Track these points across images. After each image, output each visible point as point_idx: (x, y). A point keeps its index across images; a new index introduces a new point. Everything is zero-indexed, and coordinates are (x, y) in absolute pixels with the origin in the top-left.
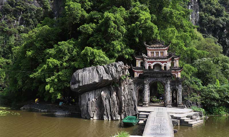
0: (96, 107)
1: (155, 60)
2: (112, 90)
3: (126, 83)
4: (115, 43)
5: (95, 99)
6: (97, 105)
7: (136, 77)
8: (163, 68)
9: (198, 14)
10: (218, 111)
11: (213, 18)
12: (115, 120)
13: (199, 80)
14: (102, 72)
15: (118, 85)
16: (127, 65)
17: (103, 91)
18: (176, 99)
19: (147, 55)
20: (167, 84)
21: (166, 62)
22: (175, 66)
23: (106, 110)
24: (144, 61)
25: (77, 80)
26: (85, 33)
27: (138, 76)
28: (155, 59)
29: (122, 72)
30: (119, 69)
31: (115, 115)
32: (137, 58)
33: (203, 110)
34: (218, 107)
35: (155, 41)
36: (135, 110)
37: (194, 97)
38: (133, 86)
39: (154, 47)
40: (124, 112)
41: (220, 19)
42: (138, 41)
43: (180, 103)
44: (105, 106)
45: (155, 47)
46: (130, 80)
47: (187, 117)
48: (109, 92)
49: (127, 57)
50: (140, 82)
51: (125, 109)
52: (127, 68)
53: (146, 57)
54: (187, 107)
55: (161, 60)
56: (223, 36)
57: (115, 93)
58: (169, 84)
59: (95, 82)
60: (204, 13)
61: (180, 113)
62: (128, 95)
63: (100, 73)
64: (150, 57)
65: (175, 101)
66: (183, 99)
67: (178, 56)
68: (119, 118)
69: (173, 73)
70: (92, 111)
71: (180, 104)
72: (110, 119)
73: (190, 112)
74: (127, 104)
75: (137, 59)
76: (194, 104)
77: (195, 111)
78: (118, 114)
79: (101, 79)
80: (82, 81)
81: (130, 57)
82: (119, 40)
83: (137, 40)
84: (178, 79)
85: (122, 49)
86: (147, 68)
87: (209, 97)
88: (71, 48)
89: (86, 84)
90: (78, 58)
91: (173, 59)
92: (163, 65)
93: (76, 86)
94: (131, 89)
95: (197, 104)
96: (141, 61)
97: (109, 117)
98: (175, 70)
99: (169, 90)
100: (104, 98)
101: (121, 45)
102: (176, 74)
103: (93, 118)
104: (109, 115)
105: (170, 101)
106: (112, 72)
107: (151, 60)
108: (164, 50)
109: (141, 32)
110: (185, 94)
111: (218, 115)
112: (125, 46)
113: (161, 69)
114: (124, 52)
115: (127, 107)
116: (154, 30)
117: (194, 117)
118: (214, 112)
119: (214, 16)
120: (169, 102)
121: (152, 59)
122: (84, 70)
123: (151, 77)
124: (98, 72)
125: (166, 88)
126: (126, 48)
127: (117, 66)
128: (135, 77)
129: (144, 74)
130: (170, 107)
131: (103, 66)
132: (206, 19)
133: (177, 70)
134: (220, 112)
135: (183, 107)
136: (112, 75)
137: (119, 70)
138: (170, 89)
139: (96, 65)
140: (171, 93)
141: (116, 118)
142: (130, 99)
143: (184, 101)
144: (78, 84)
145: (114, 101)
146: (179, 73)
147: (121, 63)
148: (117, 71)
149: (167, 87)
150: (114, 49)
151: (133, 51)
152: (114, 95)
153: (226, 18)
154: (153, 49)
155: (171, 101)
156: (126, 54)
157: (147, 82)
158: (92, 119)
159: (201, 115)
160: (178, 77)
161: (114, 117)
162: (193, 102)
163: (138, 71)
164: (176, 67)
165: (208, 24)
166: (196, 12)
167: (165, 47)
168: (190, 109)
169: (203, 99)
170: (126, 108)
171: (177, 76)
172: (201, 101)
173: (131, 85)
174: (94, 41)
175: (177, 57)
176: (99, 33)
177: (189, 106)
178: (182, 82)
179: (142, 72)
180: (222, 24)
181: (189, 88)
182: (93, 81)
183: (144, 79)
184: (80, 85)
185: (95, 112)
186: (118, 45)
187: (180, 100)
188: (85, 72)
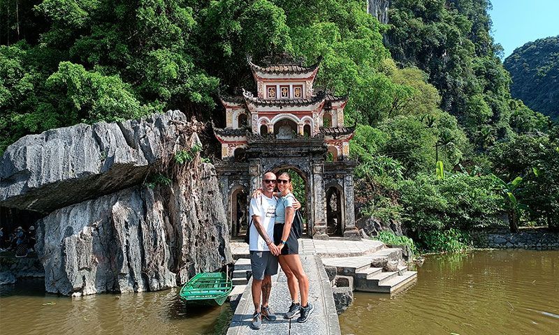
0: (94, 253)
1: (278, 109)
2: (150, 198)
3: (192, 173)
4: (159, 54)
5: (93, 229)
6: (98, 247)
7: (226, 158)
8: (301, 131)
9: (387, 13)
10: (445, 241)
11: (419, 23)
12: (158, 291)
13: (396, 161)
14: (113, 139)
15: (168, 181)
16: (195, 122)
17: (120, 200)
18: (338, 214)
19: (256, 95)
20: (313, 174)
21: (310, 114)
22: (334, 125)
23: (129, 259)
24: (248, 111)
25: (21, 169)
26: (62, 23)
27: (232, 154)
28: (280, 105)
29: (178, 140)
30: (171, 132)
31: (157, 273)
32: (228, 104)
33: (410, 242)
34: (443, 230)
35: (278, 56)
36: (222, 254)
37: (385, 207)
38: (214, 183)
39: (275, 71)
40: (188, 261)
41: (435, 26)
42: (230, 53)
43: (349, 226)
44: (124, 249)
45: (278, 72)
46: (206, 164)
47: (372, 265)
48: (141, 202)
49: (199, 97)
50: (238, 172)
51: (190, 252)
52: (195, 127)
53: (255, 99)
54: (368, 235)
55: (295, 108)
56: (440, 67)
57: (161, 207)
58: (320, 174)
59: (88, 173)
60: (401, 11)
61: (352, 255)
62: (200, 209)
63: (106, 145)
64: (265, 101)
65: (336, 220)
66: (358, 215)
67: (343, 98)
68: (172, 284)
69: (329, 145)
70: (80, 269)
71: (351, 229)
72: (141, 289)
73: (377, 249)
74: (197, 237)
75: (229, 107)
76: (386, 226)
77: (390, 247)
78: (167, 270)
79: (109, 163)
80: (39, 173)
81: (208, 99)
82: (175, 47)
83: (228, 49)
84: (342, 159)
85: (183, 76)
86: (257, 130)
87: (423, 206)
88: (15, 69)
89: (52, 180)
90: (40, 101)
91: (327, 106)
92: (301, 122)
93: (16, 190)
94: (210, 192)
95: (393, 227)
96: (242, 111)
97: (137, 283)
98: (335, 135)
99: (320, 189)
100: (123, 223)
101: (178, 62)
102: (337, 147)
103: (81, 290)
104: (138, 277)
105: (323, 220)
106: (147, 141)
107: (267, 109)
108: (304, 80)
109: (238, 27)
110: (362, 200)
111: (444, 250)
112: (193, 66)
113: (296, 134)
114: (189, 83)
115: (196, 245)
116: (276, 19)
117: (391, 263)
118: (434, 245)
119: (421, 19)
120: (320, 224)
121: (270, 105)
122: (48, 135)
123: (269, 156)
124: (99, 142)
125: (312, 185)
126: (193, 72)
127: (165, 122)
128: (223, 156)
129: (248, 149)
130: (322, 238)
131: (119, 123)
132: (403, 27)
133: (339, 134)
134: (449, 244)
135: (358, 237)
136: (147, 151)
137: (169, 135)
138: (323, 187)
139: (92, 120)
140: (325, 199)
141: (162, 284)
142: (207, 221)
143: (361, 219)
144: (21, 184)
145: (154, 231)
146: (346, 144)
147: (177, 114)
148: (163, 139)
149: (314, 184)
150: (157, 75)
151: (216, 80)
152: (155, 212)
153: (447, 25)
154: (274, 76)
155: (326, 221)
156: (195, 90)
157: (257, 171)
158: (78, 294)
159: (406, 255)
160: (342, 156)
161: (154, 280)
162: (382, 220)
163: (231, 139)
164: (337, 128)
165: (408, 38)
166: (382, 8)
167: (306, 72)
168: (377, 241)
169: (408, 212)
170: (193, 249)
171: (339, 153)
172: (403, 217)
173: (209, 178)
174: (91, 47)
175: (338, 101)
176: (107, 24)
177: (373, 232)
178: (354, 167)
179: (244, 142)
180: (438, 39)
181: (371, 184)
182: (81, 171)
183: (248, 162)
184: (30, 185)
185: (90, 270)
186: (169, 61)
187: (348, 218)
188: (51, 142)
